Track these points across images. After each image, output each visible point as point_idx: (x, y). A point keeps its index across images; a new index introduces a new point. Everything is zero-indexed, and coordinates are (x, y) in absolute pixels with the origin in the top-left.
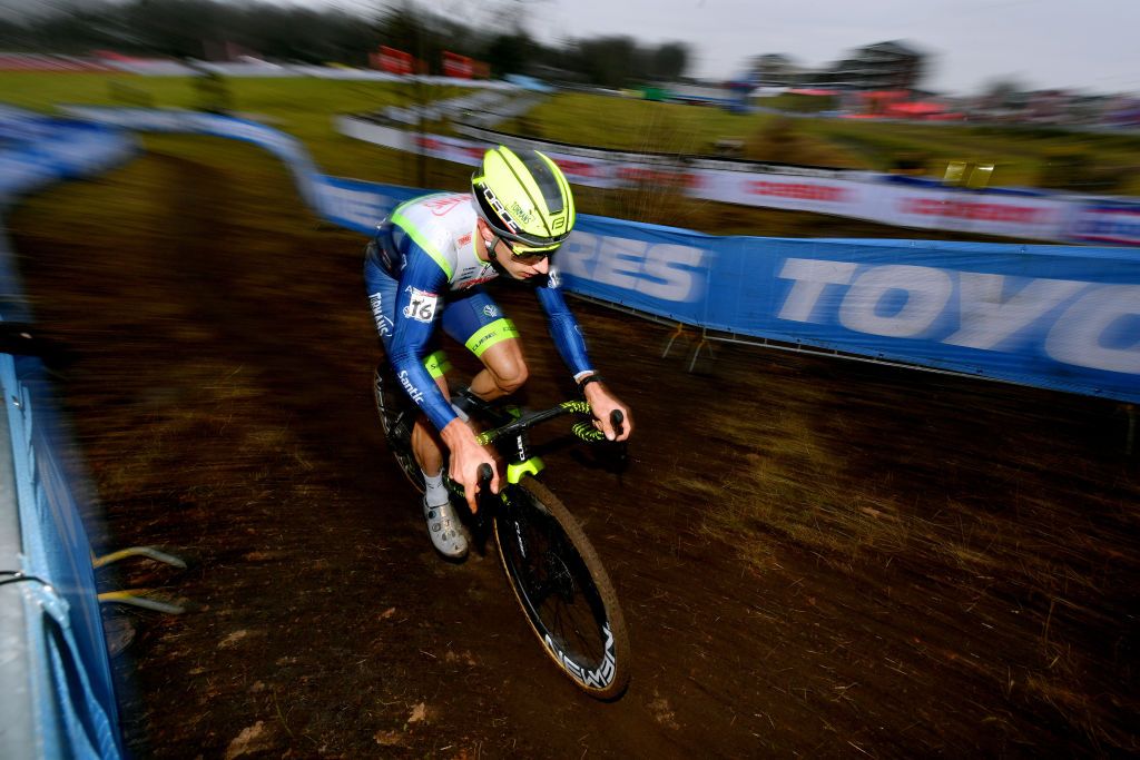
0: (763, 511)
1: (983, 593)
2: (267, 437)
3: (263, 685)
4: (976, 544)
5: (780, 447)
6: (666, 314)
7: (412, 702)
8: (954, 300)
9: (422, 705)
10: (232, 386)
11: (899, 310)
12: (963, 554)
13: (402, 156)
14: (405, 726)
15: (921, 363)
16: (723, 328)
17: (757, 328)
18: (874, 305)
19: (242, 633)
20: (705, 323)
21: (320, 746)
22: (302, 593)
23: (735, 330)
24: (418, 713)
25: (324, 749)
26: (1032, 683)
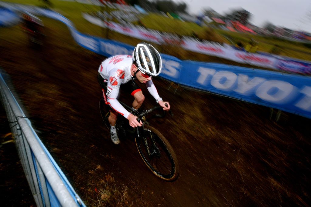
0: (185, 128)
1: (228, 146)
2: (63, 104)
3: (61, 160)
4: (230, 137)
5: (192, 114)
6: (170, 79)
7: (97, 165)
8: (237, 81)
9: (100, 165)
10: (52, 90)
11: (224, 82)
12: (226, 138)
13: (102, 29)
14: (96, 170)
15: (229, 96)
16: (183, 84)
17: (192, 84)
18: (219, 81)
19: (56, 149)
20: (179, 82)
21: (75, 173)
22: (71, 141)
23: (186, 84)
24: (99, 167)
25: (76, 173)
26: (233, 164)
